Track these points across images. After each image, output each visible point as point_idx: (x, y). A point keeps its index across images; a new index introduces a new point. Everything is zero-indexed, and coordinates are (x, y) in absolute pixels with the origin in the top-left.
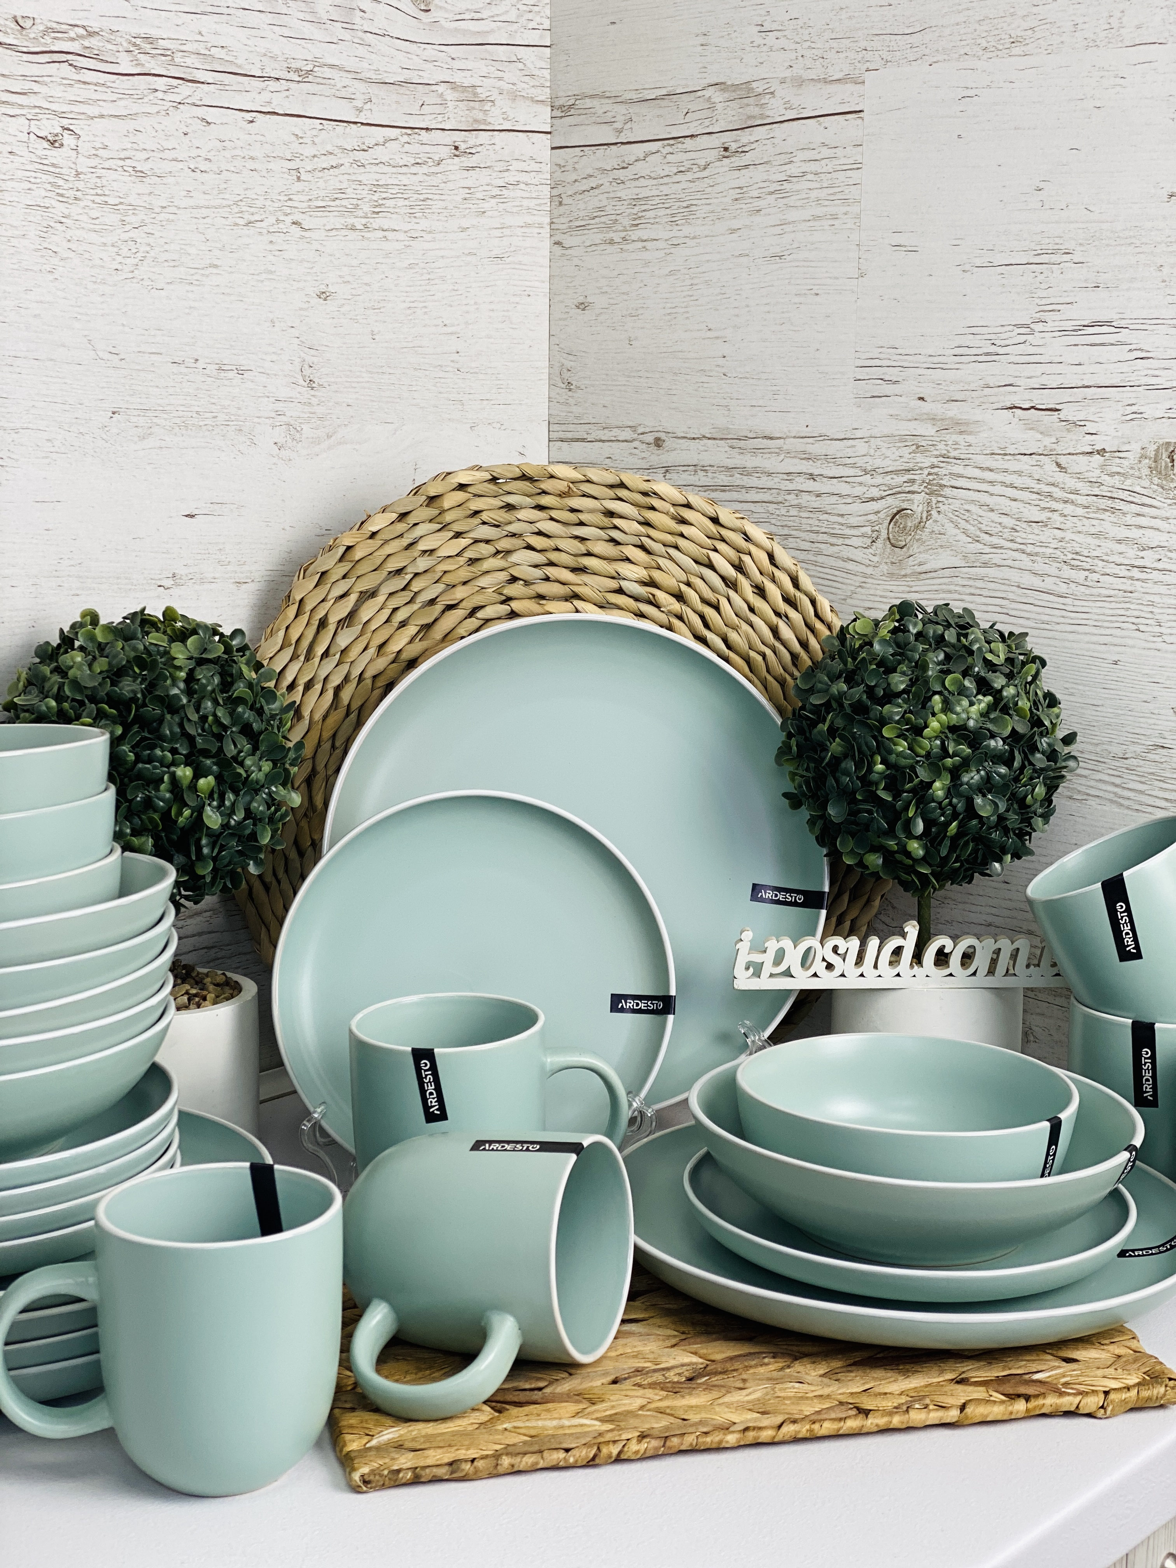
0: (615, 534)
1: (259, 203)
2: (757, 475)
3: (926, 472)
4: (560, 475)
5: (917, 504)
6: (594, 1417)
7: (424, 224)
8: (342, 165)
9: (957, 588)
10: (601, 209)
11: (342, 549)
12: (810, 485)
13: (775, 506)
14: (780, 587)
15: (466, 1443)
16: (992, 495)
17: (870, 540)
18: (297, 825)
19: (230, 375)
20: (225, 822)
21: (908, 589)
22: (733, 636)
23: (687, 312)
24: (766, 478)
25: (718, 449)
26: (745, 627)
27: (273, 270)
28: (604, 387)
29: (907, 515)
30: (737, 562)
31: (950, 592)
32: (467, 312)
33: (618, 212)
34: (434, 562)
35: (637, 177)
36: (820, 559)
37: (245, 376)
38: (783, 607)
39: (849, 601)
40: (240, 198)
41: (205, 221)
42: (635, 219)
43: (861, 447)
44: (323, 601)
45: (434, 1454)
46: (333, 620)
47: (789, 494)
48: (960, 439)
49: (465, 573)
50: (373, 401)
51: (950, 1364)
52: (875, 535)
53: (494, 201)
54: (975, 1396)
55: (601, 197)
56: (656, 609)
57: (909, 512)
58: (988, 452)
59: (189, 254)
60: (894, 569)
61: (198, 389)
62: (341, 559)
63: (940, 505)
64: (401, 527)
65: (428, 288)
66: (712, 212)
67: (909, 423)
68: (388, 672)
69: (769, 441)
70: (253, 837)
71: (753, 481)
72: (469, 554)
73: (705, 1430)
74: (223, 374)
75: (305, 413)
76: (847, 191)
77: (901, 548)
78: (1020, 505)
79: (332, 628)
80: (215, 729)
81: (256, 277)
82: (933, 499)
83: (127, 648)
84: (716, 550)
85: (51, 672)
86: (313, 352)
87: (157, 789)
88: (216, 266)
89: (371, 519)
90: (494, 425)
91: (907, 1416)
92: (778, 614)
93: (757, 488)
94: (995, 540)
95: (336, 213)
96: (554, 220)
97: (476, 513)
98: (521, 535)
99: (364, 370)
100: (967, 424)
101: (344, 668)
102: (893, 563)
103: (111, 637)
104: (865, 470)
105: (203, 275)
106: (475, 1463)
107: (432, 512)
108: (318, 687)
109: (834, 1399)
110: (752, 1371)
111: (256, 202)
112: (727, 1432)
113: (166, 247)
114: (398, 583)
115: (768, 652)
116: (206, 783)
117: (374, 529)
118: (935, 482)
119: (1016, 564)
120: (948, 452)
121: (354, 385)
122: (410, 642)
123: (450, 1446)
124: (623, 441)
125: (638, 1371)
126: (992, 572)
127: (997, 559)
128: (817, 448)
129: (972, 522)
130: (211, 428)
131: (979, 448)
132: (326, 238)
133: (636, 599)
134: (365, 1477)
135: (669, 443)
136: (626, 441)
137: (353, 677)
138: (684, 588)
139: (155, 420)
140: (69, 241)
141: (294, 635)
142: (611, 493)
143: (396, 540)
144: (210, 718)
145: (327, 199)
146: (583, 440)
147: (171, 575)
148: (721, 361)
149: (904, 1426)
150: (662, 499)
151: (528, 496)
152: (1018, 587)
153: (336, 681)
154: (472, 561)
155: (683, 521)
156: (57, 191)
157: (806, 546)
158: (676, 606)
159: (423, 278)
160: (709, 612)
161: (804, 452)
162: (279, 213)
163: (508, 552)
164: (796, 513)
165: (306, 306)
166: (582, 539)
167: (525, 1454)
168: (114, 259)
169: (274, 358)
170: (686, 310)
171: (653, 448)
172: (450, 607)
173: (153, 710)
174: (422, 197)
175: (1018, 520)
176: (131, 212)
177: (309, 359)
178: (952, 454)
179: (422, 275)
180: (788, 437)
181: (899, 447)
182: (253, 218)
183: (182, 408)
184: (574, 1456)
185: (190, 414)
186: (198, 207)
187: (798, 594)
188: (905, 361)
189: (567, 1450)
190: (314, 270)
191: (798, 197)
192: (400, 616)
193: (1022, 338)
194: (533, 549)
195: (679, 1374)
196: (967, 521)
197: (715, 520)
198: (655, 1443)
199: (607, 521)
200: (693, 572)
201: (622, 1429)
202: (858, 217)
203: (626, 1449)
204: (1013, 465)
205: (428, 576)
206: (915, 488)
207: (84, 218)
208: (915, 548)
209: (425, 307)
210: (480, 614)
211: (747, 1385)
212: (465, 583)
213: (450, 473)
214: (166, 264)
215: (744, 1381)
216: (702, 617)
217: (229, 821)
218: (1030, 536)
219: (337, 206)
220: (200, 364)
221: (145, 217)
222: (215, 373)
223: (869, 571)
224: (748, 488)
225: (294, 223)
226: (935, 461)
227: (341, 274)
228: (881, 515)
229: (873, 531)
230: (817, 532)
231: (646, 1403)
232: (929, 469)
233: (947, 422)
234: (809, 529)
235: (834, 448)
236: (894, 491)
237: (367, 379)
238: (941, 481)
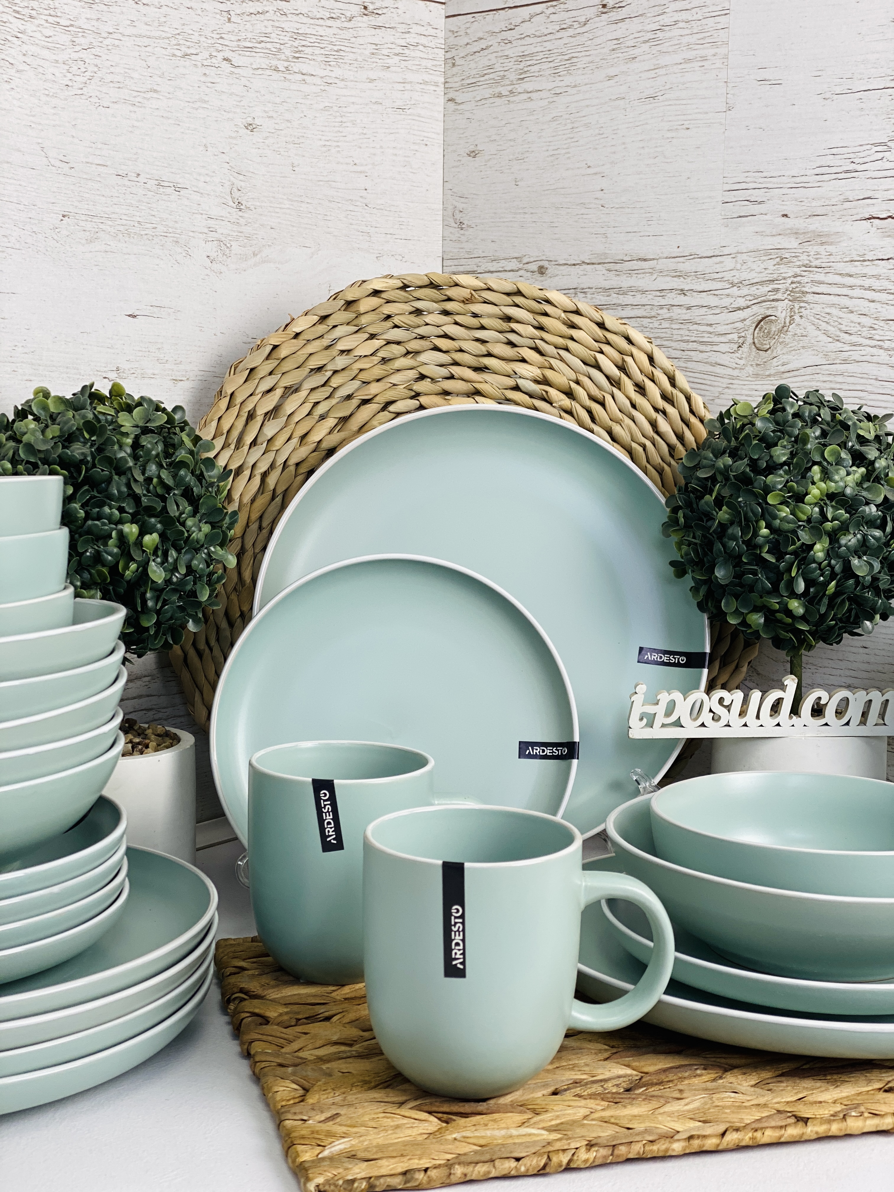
0: (513, 337)
1: (195, 38)
2: (632, 293)
3: (789, 281)
4: (464, 284)
5: (781, 311)
6: (540, 1126)
7: (338, 72)
8: (267, 12)
9: (818, 384)
10: (490, 67)
11: (269, 348)
12: (681, 300)
14: (658, 385)
15: (418, 1152)
16: (851, 298)
17: (737, 346)
18: (228, 598)
19: (168, 191)
20: (168, 578)
22: (617, 429)
23: (569, 153)
24: (640, 296)
25: (598, 272)
26: (628, 421)
27: (206, 99)
28: (492, 224)
29: (771, 321)
30: (620, 363)
32: (374, 155)
33: (506, 69)
34: (351, 361)
35: (523, 36)
36: (690, 365)
37: (181, 193)
38: (661, 403)
40: (178, 32)
41: (147, 49)
42: (521, 74)
43: (729, 263)
44: (251, 395)
45: (387, 1163)
46: (261, 412)
47: (662, 308)
48: (821, 249)
49: (378, 371)
50: (293, 226)
51: (875, 1074)
52: (741, 341)
53: (397, 58)
55: (490, 56)
56: (549, 405)
57: (773, 318)
58: (848, 259)
59: (132, 78)
60: (758, 370)
61: (139, 201)
62: (268, 358)
63: (803, 310)
64: (322, 328)
65: (341, 129)
66: (592, 62)
67: (775, 238)
68: (309, 459)
69: (643, 263)
70: (193, 594)
71: (628, 299)
72: (382, 354)
73: (651, 1138)
74: (162, 190)
75: (234, 231)
76: (716, 35)
77: (766, 351)
78: (878, 305)
79: (259, 419)
80: (159, 490)
81: (191, 104)
82: (796, 305)
83: (77, 417)
84: (601, 352)
86: (241, 177)
87: (105, 545)
88: (155, 91)
89: (294, 322)
90: (397, 257)
91: (845, 1123)
92: (656, 410)
93: (632, 305)
94: (854, 339)
95: (262, 55)
96: (448, 80)
97: (389, 317)
98: (428, 337)
99: (285, 197)
100: (827, 235)
101: (270, 456)
102: (757, 365)
103: (62, 408)
105: (144, 98)
106: (429, 1173)
107: (349, 315)
108: (247, 473)
109: (771, 1108)
110: (686, 1082)
111: (192, 37)
112: (671, 1140)
113: (112, 69)
114: (319, 379)
115: (648, 444)
116: (151, 539)
117: (298, 330)
118: (797, 289)
119: (875, 359)
120: (810, 261)
121: (278, 210)
122: (330, 433)
123: (402, 1155)
124: (510, 271)
125: (576, 1083)
126: (851, 368)
127: (856, 356)
128: (688, 266)
129: (832, 323)
130: (151, 238)
131: (839, 257)
132: (254, 76)
133: (532, 396)
134: (321, 1187)
135: (551, 270)
136: (512, 271)
137: (278, 464)
138: (573, 385)
139: (101, 226)
140: (24, 55)
141: (226, 427)
142: (508, 300)
143: (317, 341)
144: (155, 480)
145: (254, 41)
147: (115, 369)
148: (600, 194)
149: (842, 1134)
150: (554, 306)
151: (435, 302)
152: (876, 379)
153: (263, 467)
154: (384, 361)
155: (573, 326)
157: (678, 354)
158: (566, 402)
159: (337, 120)
160: (596, 408)
161: (675, 271)
162: (212, 49)
163: (417, 353)
164: (667, 326)
165: (234, 135)
166: (483, 342)
167: (477, 1163)
168: (65, 76)
169: (208, 179)
170: (567, 151)
171: (537, 275)
172: (365, 402)
173: (102, 471)
174: (336, 48)
175: (877, 319)
176: (80, 34)
177: (238, 184)
178: (813, 264)
179: (335, 117)
180: (660, 258)
181: (764, 261)
182: (189, 51)
183: (126, 218)
184: (525, 1165)
185: (132, 223)
186: (140, 36)
187: (675, 391)
188: (770, 182)
189: (518, 1159)
190: (242, 104)
191: (670, 43)
192: (321, 409)
193: (880, 156)
194: (440, 350)
195: (617, 1085)
196: (828, 323)
197: (601, 325)
198: (603, 1152)
199: (505, 326)
200: (582, 371)
201: (570, 1138)
202: (726, 57)
203: (575, 1158)
204: (870, 270)
205: (346, 373)
206: (779, 296)
207: (38, 35)
208: (779, 350)
209: (338, 146)
210: (392, 408)
211: (684, 1095)
212: (378, 380)
213: (365, 281)
214: (112, 85)
215: (681, 1091)
216: (590, 412)
217: (171, 578)
218: (887, 333)
219: (262, 48)
220: (141, 179)
221: (93, 40)
222: (155, 188)
223: (736, 373)
224: (624, 306)
225: (224, 59)
226: (798, 271)
227: (266, 109)
228: (747, 322)
229: (739, 337)
230: (688, 341)
231: (589, 1113)
232: (792, 279)
233: (809, 236)
234: (680, 339)
235: (703, 265)
236: (759, 300)
237: (288, 206)
238: (803, 289)
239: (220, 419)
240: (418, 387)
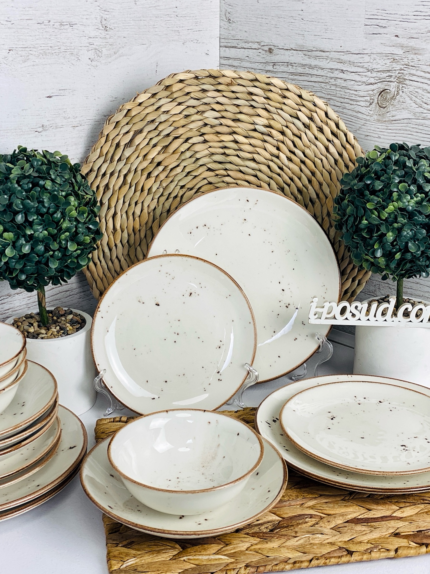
0: (253, 103)
2: (316, 69)
3: (397, 72)
4: (228, 76)
5: (393, 87)
6: (225, 554)
9: (410, 129)
11: (126, 111)
12: (342, 75)
13: (325, 84)
14: (330, 128)
16: (429, 85)
17: (369, 103)
18: (108, 237)
19: (66, 27)
21: (386, 128)
22: (307, 151)
24: (320, 71)
26: (313, 146)
28: (245, 22)
29: (387, 92)
30: (310, 116)
31: (406, 130)
34: (169, 117)
36: (345, 111)
37: (73, 27)
38: (331, 137)
39: (358, 131)
43: (367, 58)
44: (117, 135)
46: (122, 144)
48: (415, 57)
49: (183, 122)
52: (371, 101)
54: (403, 544)
56: (272, 139)
57: (388, 91)
58: (428, 64)
60: (380, 118)
61: (50, 35)
62: (125, 116)
63: (404, 88)
64: (153, 100)
67: (391, 48)
68: (148, 167)
69: (322, 53)
72: (185, 113)
73: (276, 563)
74: (62, 27)
75: (103, 43)
77: (384, 108)
79: (122, 148)
82: (400, 85)
84: (300, 110)
86: (106, 12)
89: (139, 96)
90: (193, 41)
92: (329, 141)
93: (316, 75)
94: (429, 107)
97: (188, 93)
98: (209, 104)
99: (131, 19)
100: (418, 50)
101: (128, 166)
102: (379, 115)
104: (368, 70)
107: (167, 93)
108: (116, 175)
109: (337, 545)
112: (286, 564)
114: (152, 127)
115: (324, 158)
117: (141, 101)
118: (401, 77)
120: (409, 63)
121: (127, 27)
122: (158, 154)
124: (254, 49)
126: (427, 122)
128: (346, 57)
129: (418, 98)
133: (262, 133)
135: (275, 52)
136: (256, 49)
137: (132, 170)
138: (285, 128)
139: (30, 52)
141: (105, 151)
142: (251, 84)
143: (151, 106)
146: (236, 47)
147: (42, 126)
148: (301, 12)
150: (275, 86)
151: (212, 85)
153: (124, 172)
154: (186, 117)
155: (285, 97)
157: (339, 104)
158: (281, 137)
160: (296, 140)
161: (339, 59)
163: (203, 112)
164: (334, 88)
166: (238, 106)
169: (88, 17)
171: (268, 53)
172: (176, 138)
177: (105, 16)
178: (410, 64)
180: (331, 51)
181: (385, 59)
183: (43, 45)
187: (339, 131)
188: (389, 17)
192: (154, 142)
194: (215, 110)
196: (416, 97)
197: (300, 96)
199: (249, 97)
200: (289, 121)
201: (238, 562)
205: (166, 123)
206: (392, 79)
208: (391, 108)
210: (190, 141)
211: (298, 535)
212: (183, 126)
213: (176, 74)
220: (51, 23)
222: (59, 26)
223: (368, 118)
224: (312, 75)
226: (402, 67)
228: (375, 92)
229: (371, 99)
230: (344, 98)
231: (250, 545)
232: (399, 71)
233: (409, 48)
234: (340, 96)
235: (353, 58)
236: (381, 80)
237: (133, 24)
238: (404, 77)
239: (102, 147)
240: (203, 130)
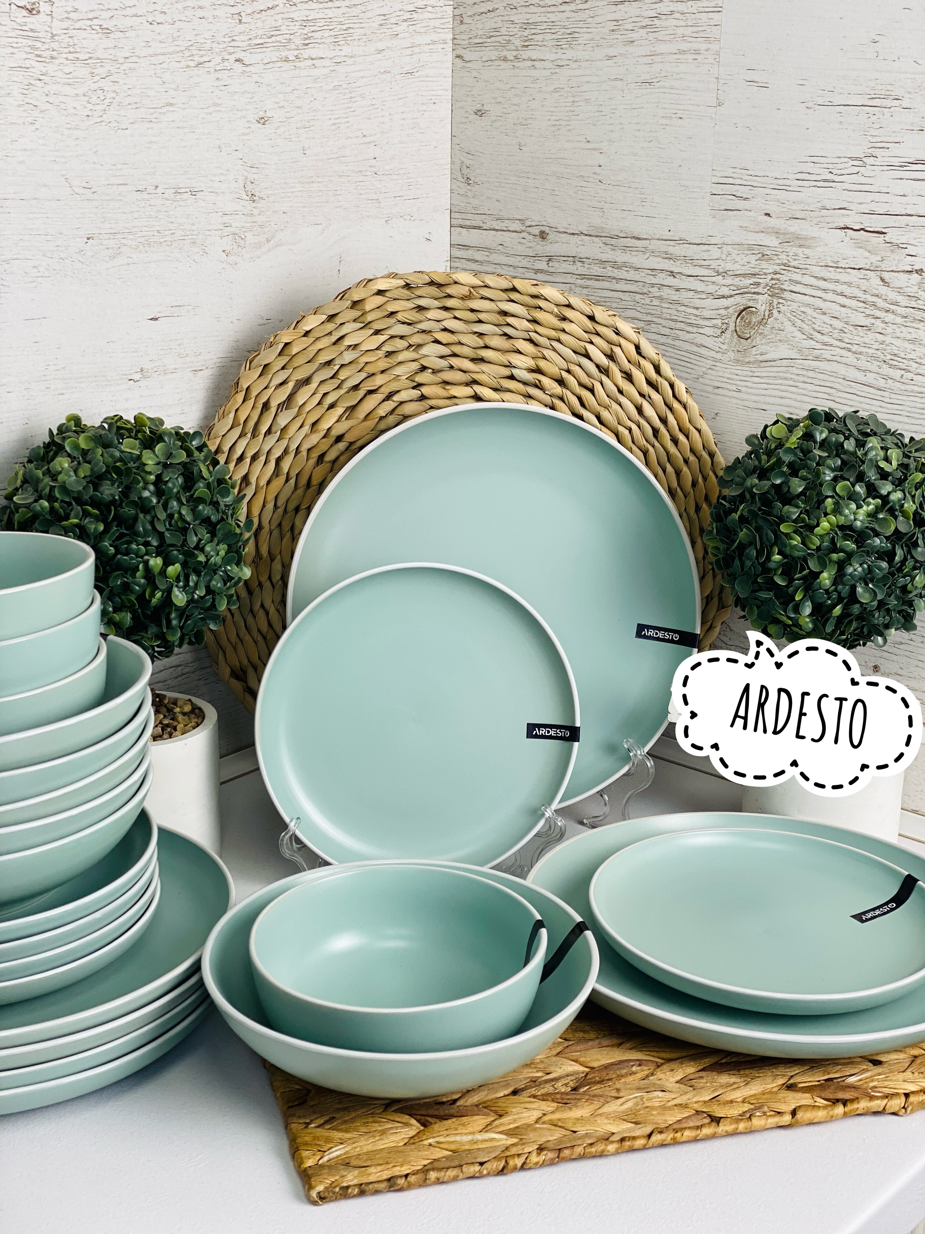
0: (508, 330)
1: (207, 47)
2: (626, 269)
3: (769, 277)
4: (463, 282)
5: (761, 303)
6: (500, 1130)
7: (346, 50)
8: (277, 5)
9: (792, 376)
10: (496, 30)
11: (281, 346)
12: (670, 281)
13: (641, 296)
14: (644, 373)
15: (400, 1160)
16: (825, 300)
17: (720, 331)
19: (185, 196)
20: (190, 598)
21: (751, 374)
22: (605, 414)
23: (569, 125)
24: (633, 272)
25: (594, 244)
26: (615, 406)
27: (220, 102)
28: (497, 184)
29: (752, 312)
30: (609, 352)
31: (786, 379)
32: (383, 123)
33: (511, 34)
34: (358, 355)
35: (528, 4)
37: (198, 196)
38: (646, 389)
39: (701, 380)
40: (191, 43)
41: (162, 66)
42: (526, 41)
43: (715, 252)
44: (265, 388)
45: (375, 1171)
47: (652, 287)
48: (799, 251)
49: (383, 364)
51: (781, 1070)
52: (724, 327)
53: (405, 24)
54: (803, 1102)
55: (496, 19)
56: (541, 392)
57: (754, 309)
58: (823, 264)
59: (149, 96)
60: (739, 356)
61: (158, 211)
62: (280, 354)
63: (781, 306)
64: (330, 327)
65: (350, 105)
66: (592, 40)
67: (758, 234)
68: (320, 445)
69: (637, 241)
70: (213, 606)
71: (622, 274)
72: (387, 348)
73: (591, 1141)
74: (179, 196)
75: (248, 223)
76: (709, 31)
77: (747, 339)
78: (849, 311)
79: (273, 410)
80: (180, 525)
81: (205, 110)
82: (775, 300)
83: (105, 455)
84: (591, 343)
85: (43, 475)
86: (254, 170)
87: (134, 576)
88: (171, 105)
89: (305, 320)
90: (405, 217)
91: (750, 1123)
92: (642, 395)
93: (626, 280)
94: (826, 339)
95: (272, 49)
96: (456, 36)
97: (392, 313)
98: (430, 331)
99: (296, 181)
100: (806, 239)
101: (284, 444)
102: (738, 351)
103: (92, 445)
104: (717, 272)
105: (161, 113)
106: (409, 1177)
107: (356, 313)
108: (263, 458)
109: (691, 1108)
110: (624, 1080)
111: (204, 45)
112: (607, 1142)
113: (129, 92)
114: (328, 373)
115: (634, 427)
116: (173, 570)
117: (308, 329)
118: (776, 286)
119: (843, 360)
120: (789, 262)
121: (289, 195)
122: (338, 421)
123: (388, 1162)
124: (513, 232)
125: (534, 1081)
126: (822, 365)
127: (827, 355)
128: (678, 250)
129: (807, 322)
130: (170, 243)
131: (815, 261)
132: (264, 71)
133: (525, 383)
134: (321, 1193)
135: (552, 236)
136: (516, 232)
137: (291, 449)
138: (565, 375)
139: (123, 241)
140: (47, 95)
141: (242, 417)
142: (504, 296)
143: (326, 337)
144: (176, 516)
145: (265, 37)
146: (479, 228)
147: (139, 370)
148: (598, 170)
149: (748, 1131)
150: (546, 299)
151: (435, 299)
152: (844, 379)
153: (277, 453)
154: (389, 354)
155: (564, 319)
156: (36, 53)
157: (667, 331)
158: (558, 389)
159: (346, 97)
160: (586, 395)
161: (666, 252)
162: (224, 53)
163: (419, 346)
164: (657, 304)
165: (248, 131)
166: (481, 335)
167: (448, 1168)
168: (85, 107)
169: (222, 178)
170: (568, 123)
171: (538, 239)
172: (371, 392)
173: (128, 511)
174: (344, 27)
175: (847, 323)
176: (99, 65)
177: (251, 177)
178: (792, 264)
179: (345, 94)
180: (652, 239)
181: (747, 255)
182: (202, 60)
183: (146, 229)
184: (487, 1167)
185: (152, 233)
186: (156, 55)
187: (660, 379)
188: (755, 181)
189: (481, 1163)
190: (254, 100)
191: (667, 32)
192: (330, 400)
193: (856, 170)
194: (439, 343)
195: (566, 1085)
196: (802, 321)
197: (592, 318)
198: (551, 1154)
199: (501, 319)
200: (573, 361)
201: (524, 1143)
202: (718, 53)
203: (528, 1160)
204: (843, 277)
205: (353, 366)
206: (760, 290)
207: (59, 74)
208: (758, 340)
209: (348, 122)
210: (396, 398)
211: (621, 1094)
212: (383, 372)
213: (370, 281)
214: (130, 107)
215: (618, 1090)
216: (580, 399)
217: (193, 596)
218: (856, 338)
219: (273, 42)
220: (159, 190)
221: (111, 68)
222: (172, 196)
223: (719, 356)
224: (618, 280)
225: (237, 60)
226: (777, 268)
227: (277, 100)
228: (731, 310)
229: (723, 324)
230: (676, 321)
231: (540, 1115)
232: (772, 275)
233: (789, 236)
234: (669, 317)
235: (691, 251)
236: (742, 291)
237: (299, 189)
238: (782, 286)
239: (237, 410)
240: (419, 378)
